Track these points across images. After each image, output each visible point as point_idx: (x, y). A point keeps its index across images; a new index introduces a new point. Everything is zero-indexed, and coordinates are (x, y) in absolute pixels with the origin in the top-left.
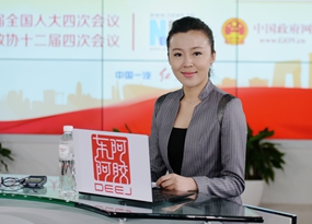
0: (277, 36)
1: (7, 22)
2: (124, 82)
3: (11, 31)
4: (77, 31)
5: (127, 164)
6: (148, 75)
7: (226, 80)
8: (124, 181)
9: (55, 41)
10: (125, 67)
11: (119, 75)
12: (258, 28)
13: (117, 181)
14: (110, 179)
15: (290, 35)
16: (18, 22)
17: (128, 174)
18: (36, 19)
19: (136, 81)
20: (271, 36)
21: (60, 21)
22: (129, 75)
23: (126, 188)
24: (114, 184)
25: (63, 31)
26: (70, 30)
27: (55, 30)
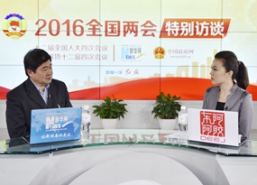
0: (178, 55)
1: (55, 49)
2: (110, 75)
3: (57, 52)
4: (88, 53)
5: (223, 126)
6: (121, 73)
7: (155, 74)
8: (220, 135)
9: (77, 57)
10: (110, 69)
11: (107, 72)
12: (170, 51)
13: (216, 135)
14: (211, 134)
15: (184, 54)
16: (60, 49)
17: (223, 132)
18: (69, 47)
19: (115, 75)
20: (175, 54)
21: (80, 48)
22: (112, 72)
23: (221, 139)
24: (213, 137)
25: (82, 53)
26: (84, 52)
27: (78, 52)
